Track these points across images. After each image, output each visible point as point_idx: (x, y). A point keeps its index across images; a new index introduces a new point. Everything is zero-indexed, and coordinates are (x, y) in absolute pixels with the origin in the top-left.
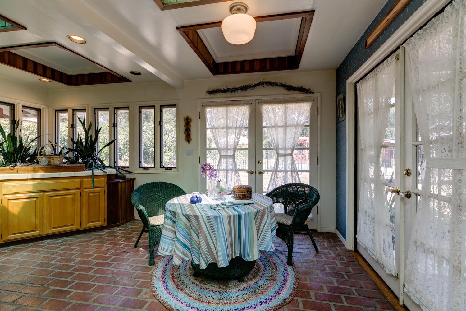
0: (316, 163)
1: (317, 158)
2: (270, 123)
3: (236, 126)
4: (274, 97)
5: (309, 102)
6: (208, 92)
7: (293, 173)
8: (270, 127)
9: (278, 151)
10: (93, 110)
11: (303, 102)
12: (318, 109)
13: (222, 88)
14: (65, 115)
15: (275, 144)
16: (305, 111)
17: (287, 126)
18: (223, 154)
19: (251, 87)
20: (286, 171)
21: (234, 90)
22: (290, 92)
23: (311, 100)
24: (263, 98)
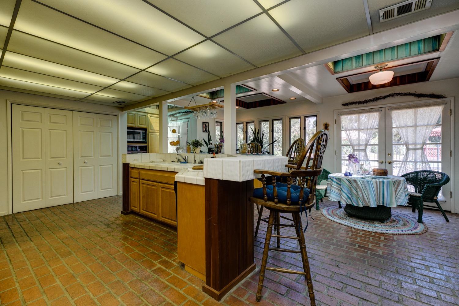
0: (450, 156)
1: (450, 152)
2: (399, 124)
3: (368, 128)
4: (403, 104)
5: (441, 105)
6: (342, 105)
7: (424, 163)
8: (399, 127)
9: (408, 146)
10: (259, 122)
11: (434, 106)
12: (451, 110)
13: (356, 101)
14: (241, 125)
15: (405, 140)
16: (437, 113)
17: (417, 126)
18: (355, 149)
19: (381, 99)
20: (416, 162)
21: (366, 102)
22: (420, 99)
23: (442, 104)
24: (392, 105)
